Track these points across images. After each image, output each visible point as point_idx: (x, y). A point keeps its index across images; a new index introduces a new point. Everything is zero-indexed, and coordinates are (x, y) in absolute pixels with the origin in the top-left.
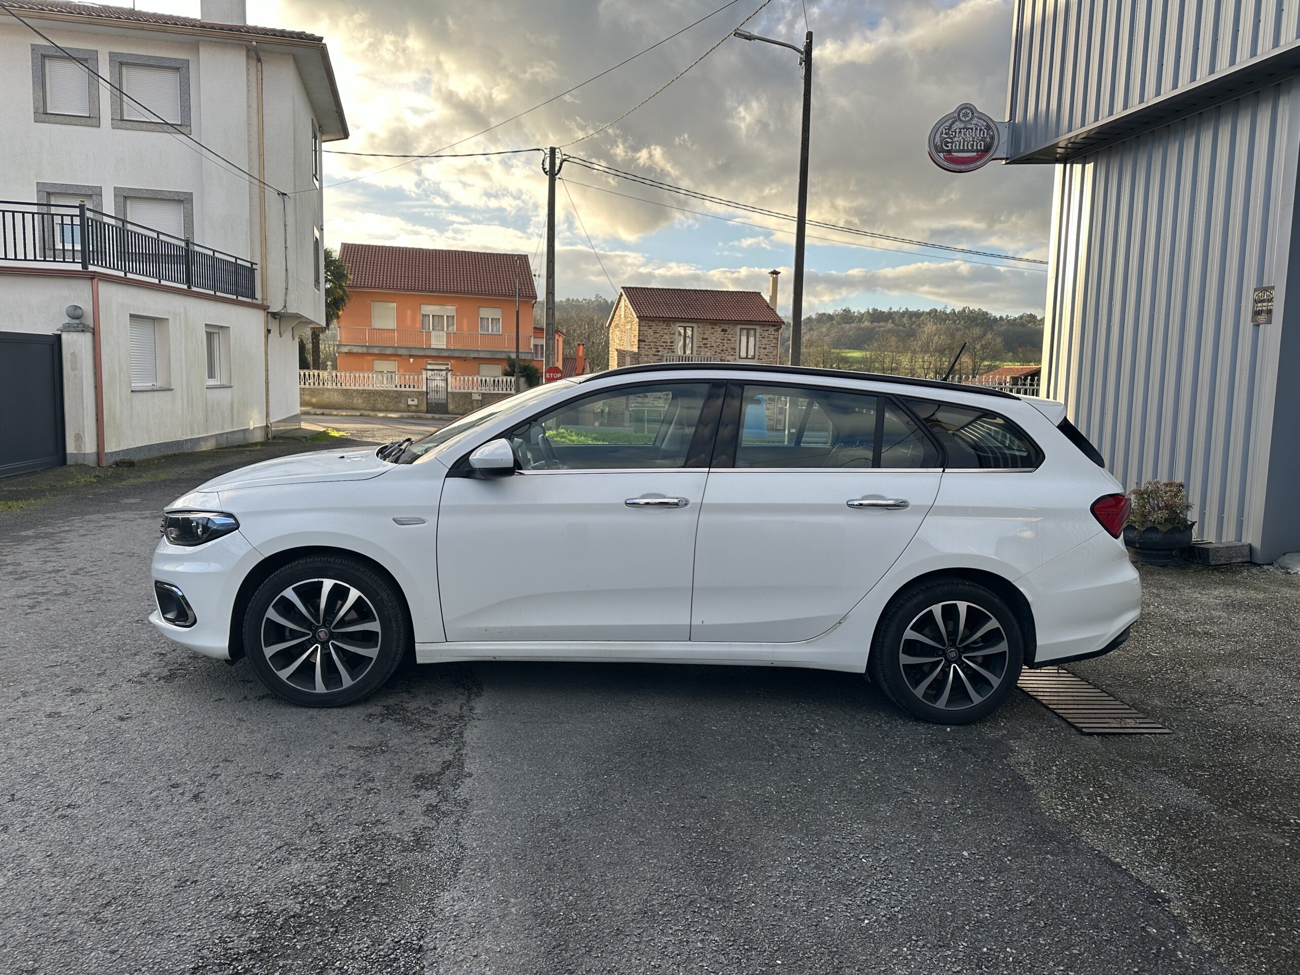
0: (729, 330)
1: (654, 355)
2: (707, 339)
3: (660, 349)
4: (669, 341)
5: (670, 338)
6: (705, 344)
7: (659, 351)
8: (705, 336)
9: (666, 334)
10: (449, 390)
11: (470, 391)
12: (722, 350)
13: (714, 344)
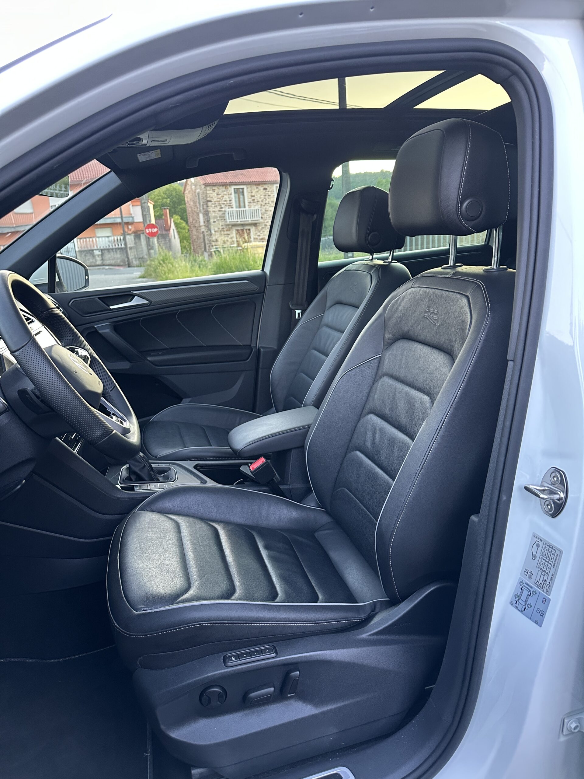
0: (268, 189)
1: (219, 211)
2: (254, 196)
3: (223, 206)
4: (228, 200)
5: (229, 198)
6: (254, 200)
7: (222, 208)
8: (253, 194)
9: (226, 195)
10: (77, 250)
11: (92, 248)
12: (266, 204)
13: (260, 200)
